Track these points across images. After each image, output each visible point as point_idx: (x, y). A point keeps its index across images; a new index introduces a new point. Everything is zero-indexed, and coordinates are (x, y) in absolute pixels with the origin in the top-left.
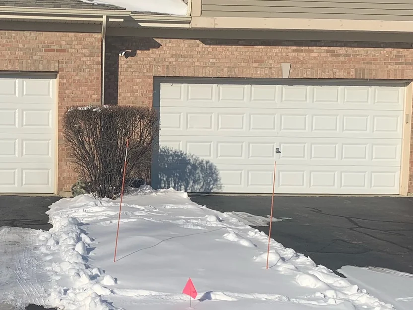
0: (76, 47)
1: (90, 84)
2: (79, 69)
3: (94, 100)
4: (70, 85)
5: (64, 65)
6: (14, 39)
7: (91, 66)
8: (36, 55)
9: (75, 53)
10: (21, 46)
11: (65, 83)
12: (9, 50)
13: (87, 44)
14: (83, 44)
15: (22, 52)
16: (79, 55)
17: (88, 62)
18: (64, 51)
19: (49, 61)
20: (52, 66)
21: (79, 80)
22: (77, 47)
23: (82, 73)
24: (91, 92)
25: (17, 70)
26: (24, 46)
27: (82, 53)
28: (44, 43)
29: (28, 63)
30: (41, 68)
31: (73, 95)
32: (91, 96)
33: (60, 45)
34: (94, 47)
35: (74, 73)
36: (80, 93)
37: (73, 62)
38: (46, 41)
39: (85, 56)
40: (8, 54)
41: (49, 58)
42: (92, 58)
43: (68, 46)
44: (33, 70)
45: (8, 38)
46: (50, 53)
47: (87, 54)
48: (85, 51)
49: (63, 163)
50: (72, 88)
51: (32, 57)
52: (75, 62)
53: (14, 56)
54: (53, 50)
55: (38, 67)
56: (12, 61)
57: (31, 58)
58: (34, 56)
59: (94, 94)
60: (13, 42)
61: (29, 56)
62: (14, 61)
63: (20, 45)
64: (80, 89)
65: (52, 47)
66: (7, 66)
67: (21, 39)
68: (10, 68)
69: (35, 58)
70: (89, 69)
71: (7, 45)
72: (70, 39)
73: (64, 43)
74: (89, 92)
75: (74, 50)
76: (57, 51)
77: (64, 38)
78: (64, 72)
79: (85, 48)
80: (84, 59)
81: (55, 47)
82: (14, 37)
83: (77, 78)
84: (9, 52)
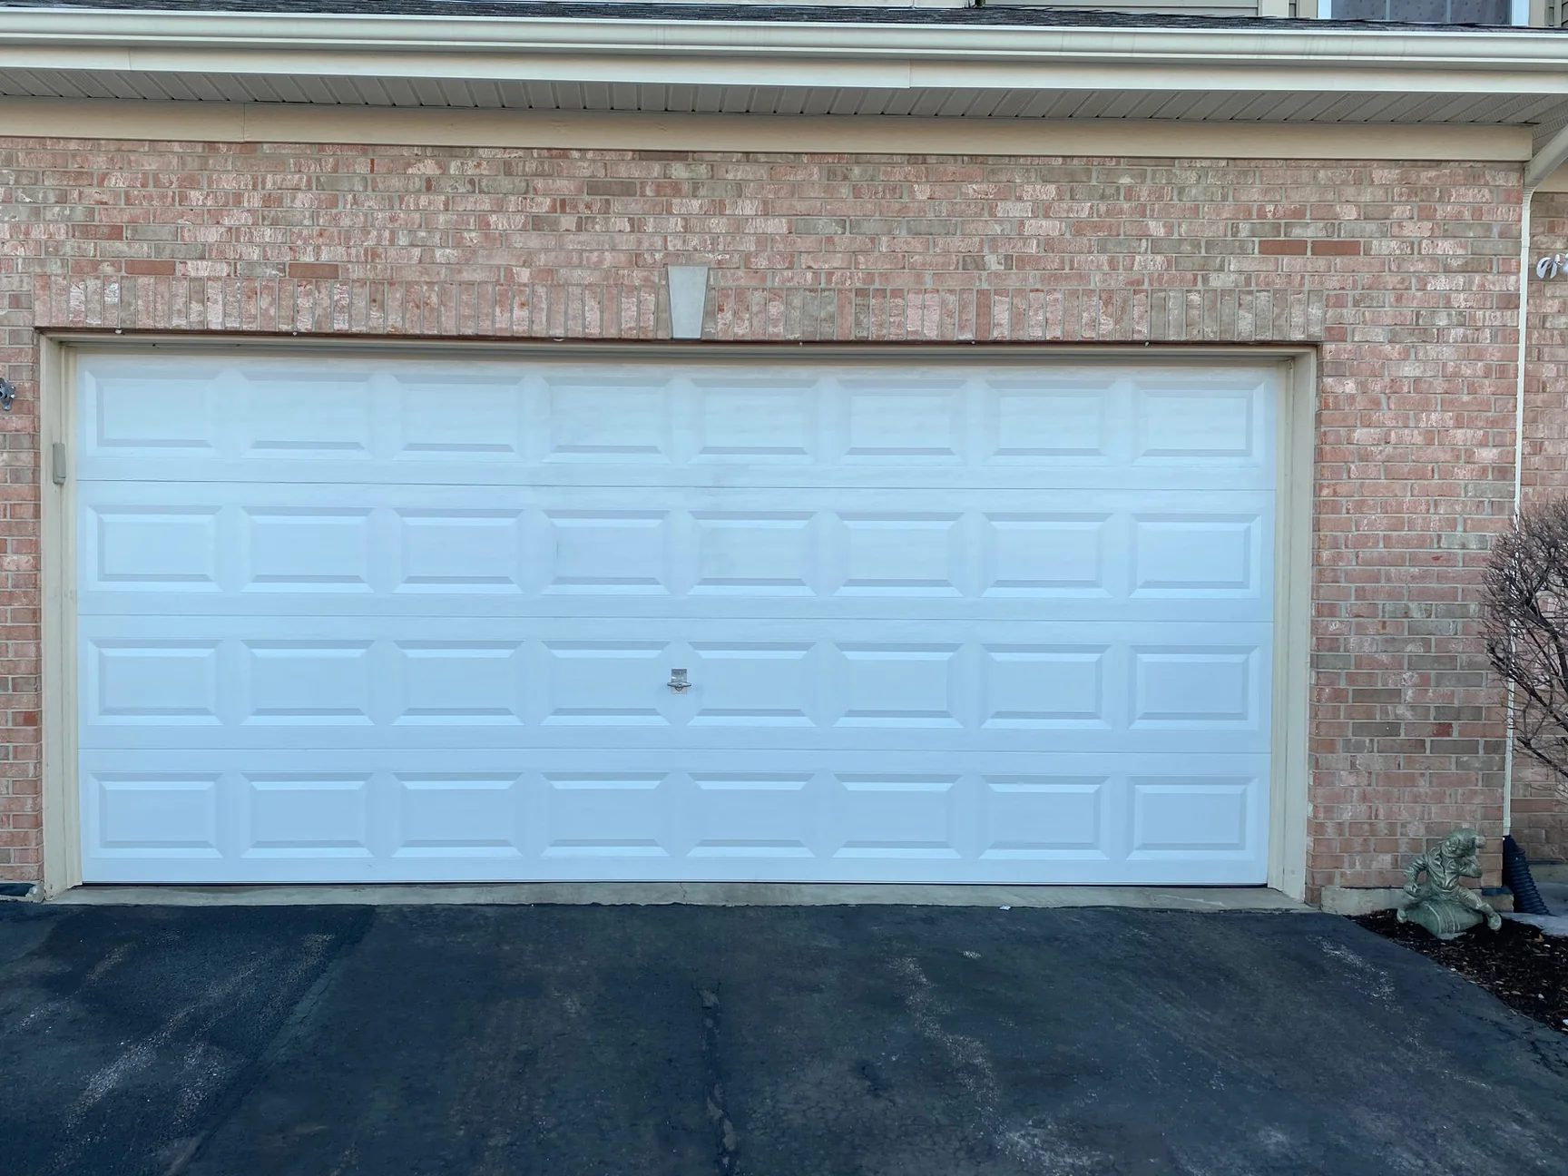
0: (1406, 232)
1: (1466, 398)
2: (1420, 332)
3: (1484, 471)
4: (1376, 403)
5: (1349, 313)
6: (1128, 199)
7: (1473, 318)
8: (1221, 269)
9: (1401, 260)
10: (1156, 228)
11: (1352, 397)
12: (1102, 250)
13: (1458, 217)
14: (1439, 214)
15: (1159, 258)
16: (1420, 266)
17: (1460, 300)
18: (1348, 248)
19: (1280, 297)
20: (1298, 319)
21: (1417, 380)
22: (1411, 230)
23: (1432, 350)
24: (1470, 432)
25: (1137, 337)
26: (1169, 228)
27: (1433, 259)
28: (1262, 215)
29: (1189, 306)
30: (1245, 327)
31: (1389, 449)
32: (1470, 454)
33: (1332, 221)
34: (1488, 228)
35: (1392, 351)
36: (1419, 439)
37: (1390, 297)
38: (1270, 208)
39: (1448, 270)
40: (1099, 268)
41: (1279, 283)
42: (1477, 278)
43: (1371, 227)
44: (1211, 337)
45: (1103, 197)
46: (1286, 260)
47: (1455, 263)
48: (1445, 247)
49: (1339, 759)
50: (1386, 416)
51: (1205, 280)
52: (1399, 299)
53: (1122, 276)
54: (1297, 248)
55: (1233, 323)
56: (1117, 299)
57: (1200, 286)
58: (1213, 276)
59: (1483, 444)
60: (1121, 212)
61: (1189, 276)
62: (1125, 301)
63: (1152, 224)
64: (1418, 420)
65: (1297, 233)
66: (1094, 323)
67: (1160, 198)
68: (1107, 329)
69: (1217, 281)
70: (1461, 331)
71: (1096, 227)
72: (1380, 194)
73: (1350, 213)
74: (1460, 432)
75: (1394, 244)
76: (1321, 248)
77: (1350, 192)
78: (1349, 346)
79: (1445, 237)
80: (1441, 283)
81: (1310, 232)
82: (1130, 189)
83: (1409, 370)
84: (1104, 258)
